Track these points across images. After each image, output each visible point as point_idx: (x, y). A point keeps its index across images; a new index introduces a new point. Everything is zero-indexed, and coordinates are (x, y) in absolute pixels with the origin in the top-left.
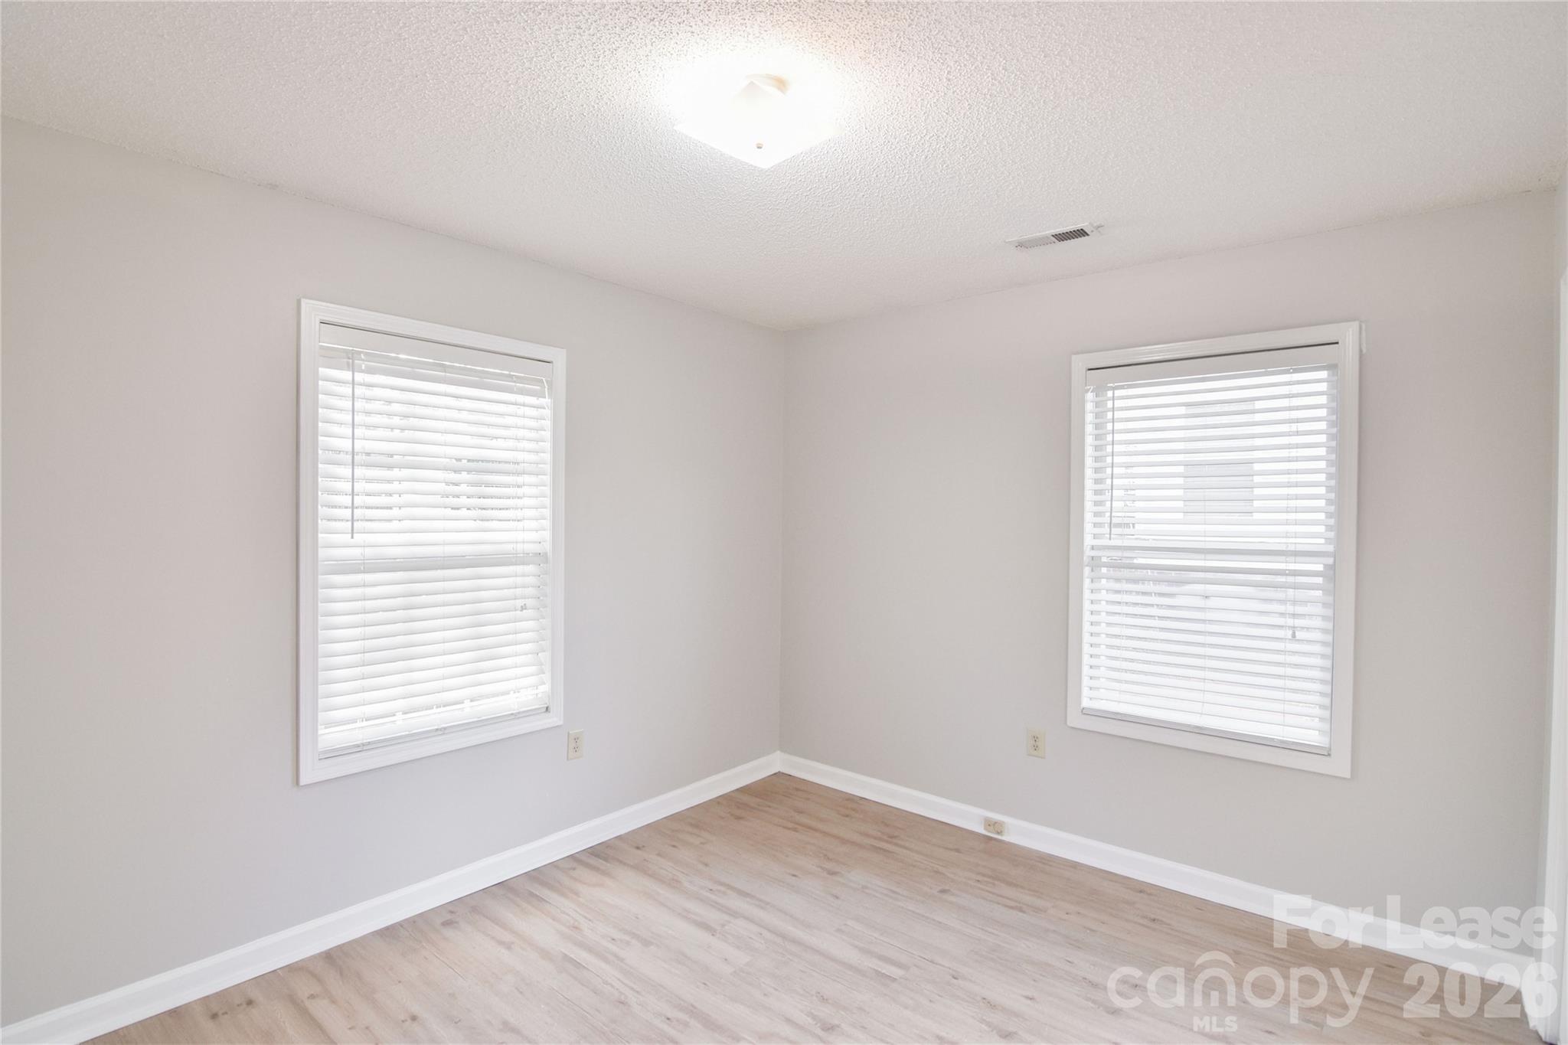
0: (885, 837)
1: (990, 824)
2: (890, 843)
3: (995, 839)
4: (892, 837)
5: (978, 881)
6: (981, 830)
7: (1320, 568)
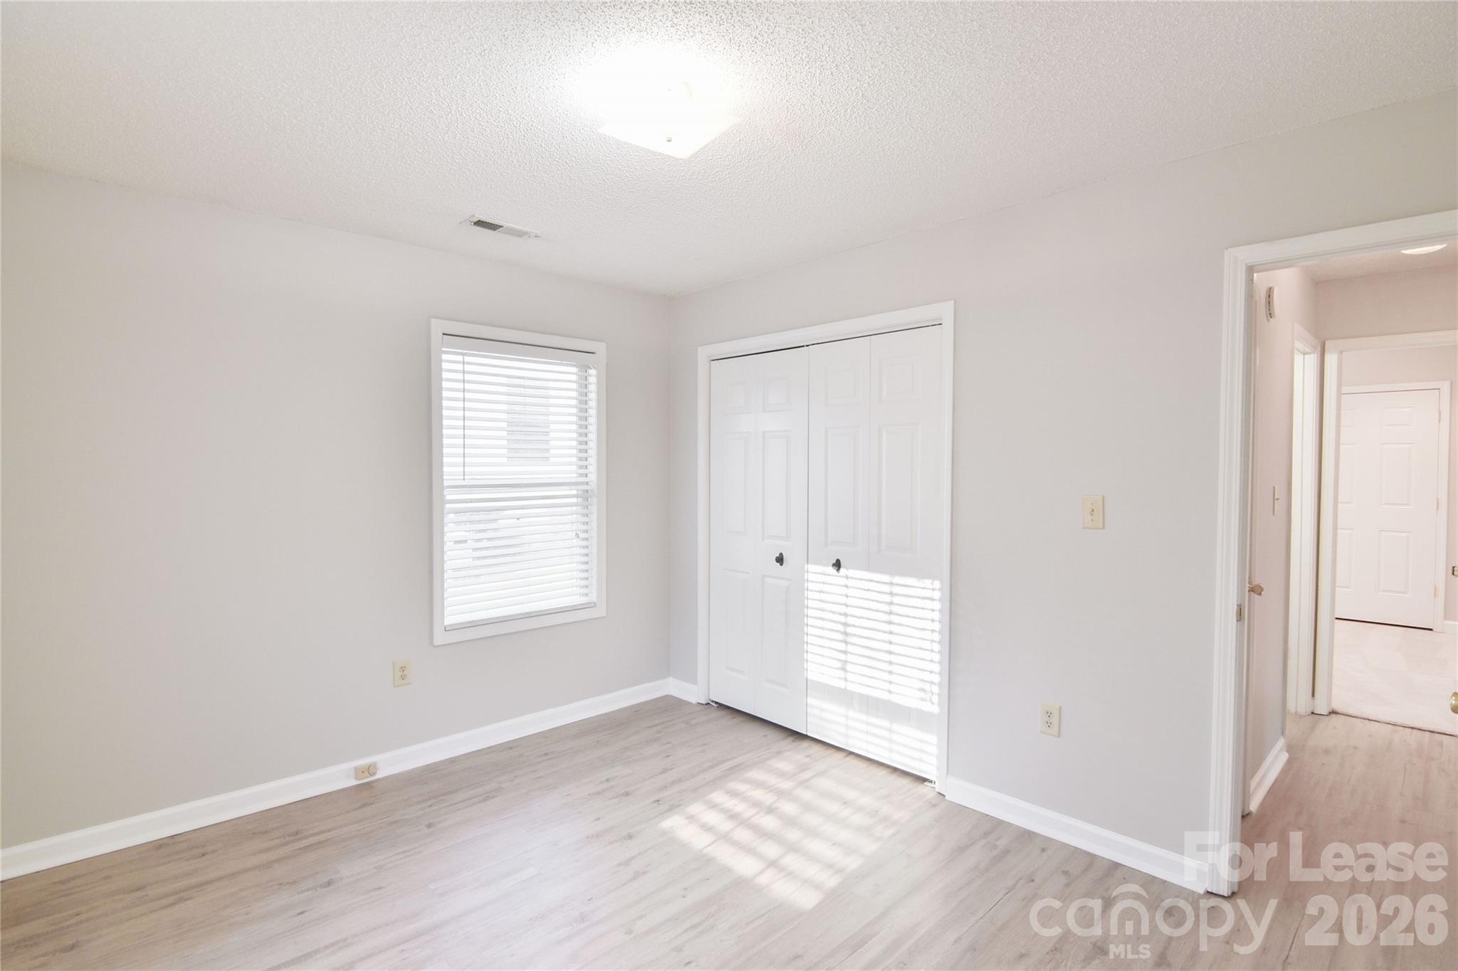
0: (288, 839)
1: (359, 772)
2: (300, 839)
3: (372, 782)
4: (297, 833)
5: (430, 806)
6: (354, 782)
7: (575, 492)
